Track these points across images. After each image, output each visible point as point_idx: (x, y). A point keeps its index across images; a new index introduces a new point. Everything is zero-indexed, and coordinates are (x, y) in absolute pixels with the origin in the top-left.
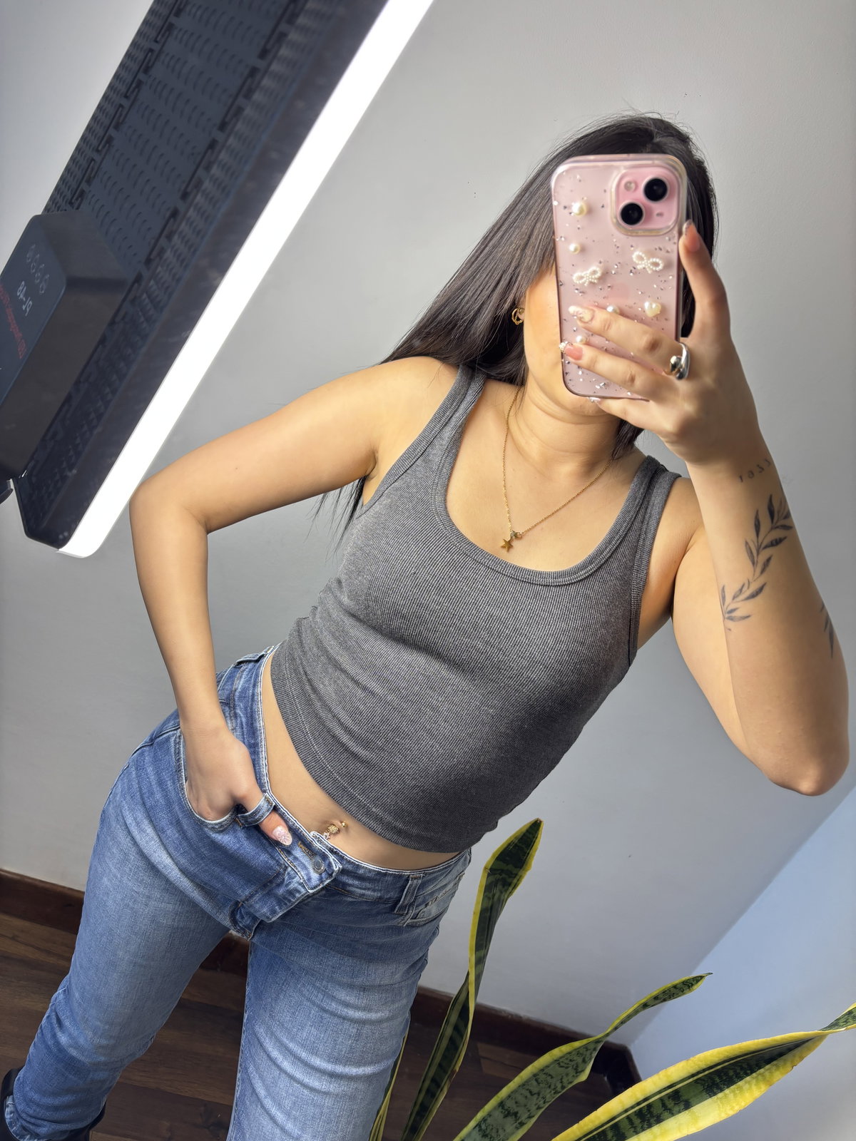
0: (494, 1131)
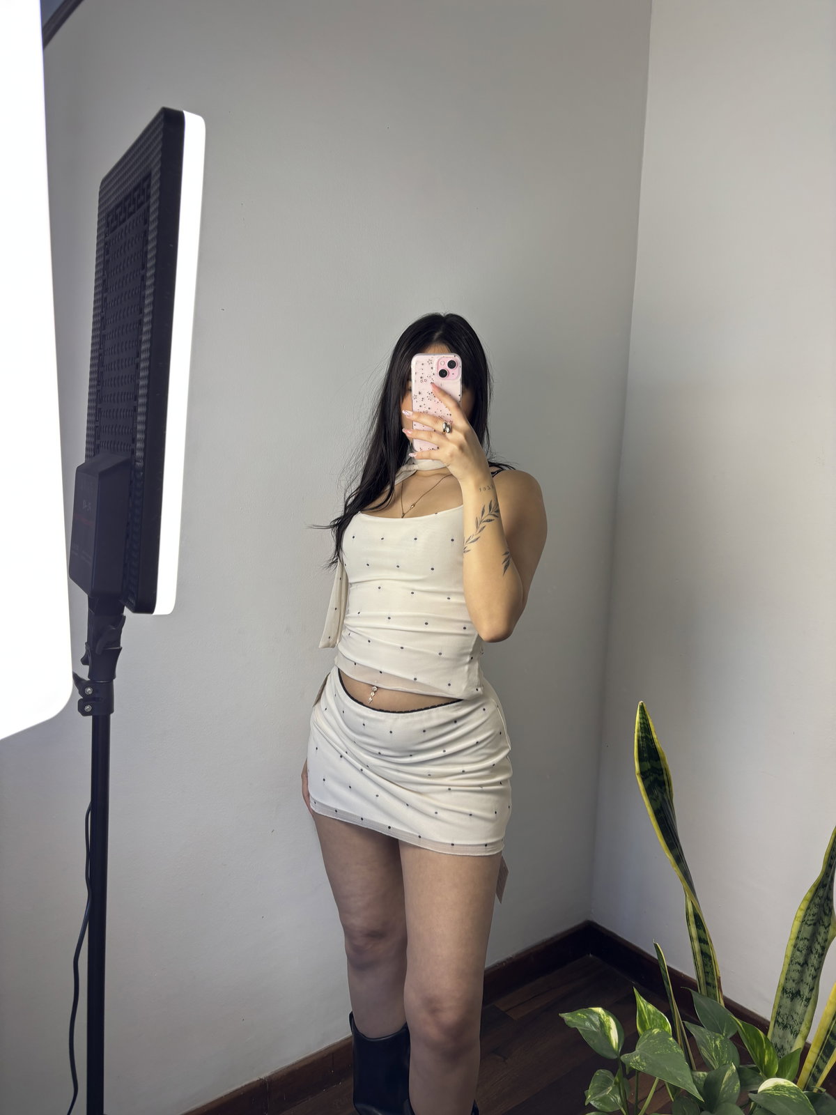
0: (790, 1018)
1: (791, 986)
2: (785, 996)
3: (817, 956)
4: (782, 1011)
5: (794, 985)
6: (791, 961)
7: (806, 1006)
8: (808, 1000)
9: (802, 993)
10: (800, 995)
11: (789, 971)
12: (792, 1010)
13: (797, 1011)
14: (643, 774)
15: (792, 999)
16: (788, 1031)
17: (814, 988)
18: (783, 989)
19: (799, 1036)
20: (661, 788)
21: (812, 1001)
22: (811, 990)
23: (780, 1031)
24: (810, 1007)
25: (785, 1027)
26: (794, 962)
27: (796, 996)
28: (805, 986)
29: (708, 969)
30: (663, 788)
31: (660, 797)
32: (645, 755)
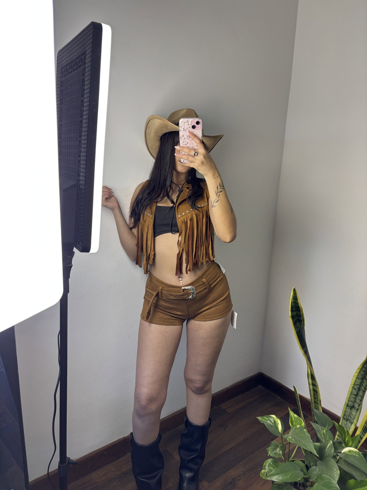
0: (349, 417)
1: (351, 404)
2: (348, 407)
3: (362, 392)
4: (346, 414)
5: (352, 403)
6: (351, 394)
7: (357, 412)
8: (357, 409)
9: (355, 407)
10: (354, 408)
11: (350, 397)
12: (351, 413)
13: (353, 414)
14: (293, 317)
15: (351, 409)
16: (349, 422)
17: (361, 405)
18: (347, 405)
19: (353, 424)
20: (300, 323)
21: (359, 410)
22: (359, 405)
23: (345, 422)
24: (358, 412)
25: (347, 420)
26: (352, 394)
27: (353, 408)
28: (357, 404)
29: (315, 397)
30: (301, 322)
31: (299, 327)
32: (294, 309)
